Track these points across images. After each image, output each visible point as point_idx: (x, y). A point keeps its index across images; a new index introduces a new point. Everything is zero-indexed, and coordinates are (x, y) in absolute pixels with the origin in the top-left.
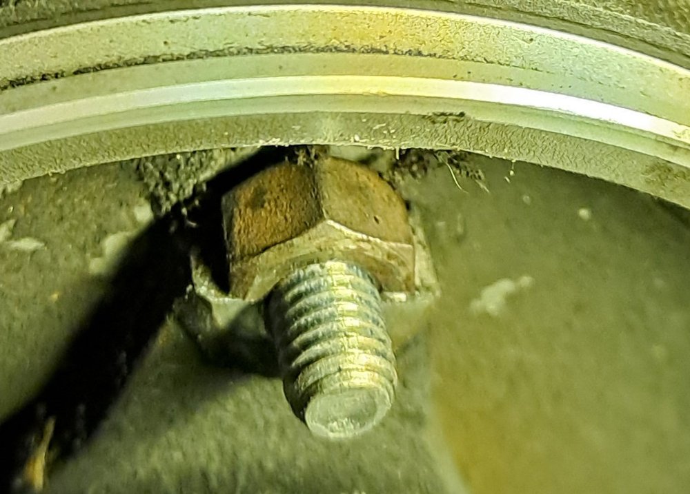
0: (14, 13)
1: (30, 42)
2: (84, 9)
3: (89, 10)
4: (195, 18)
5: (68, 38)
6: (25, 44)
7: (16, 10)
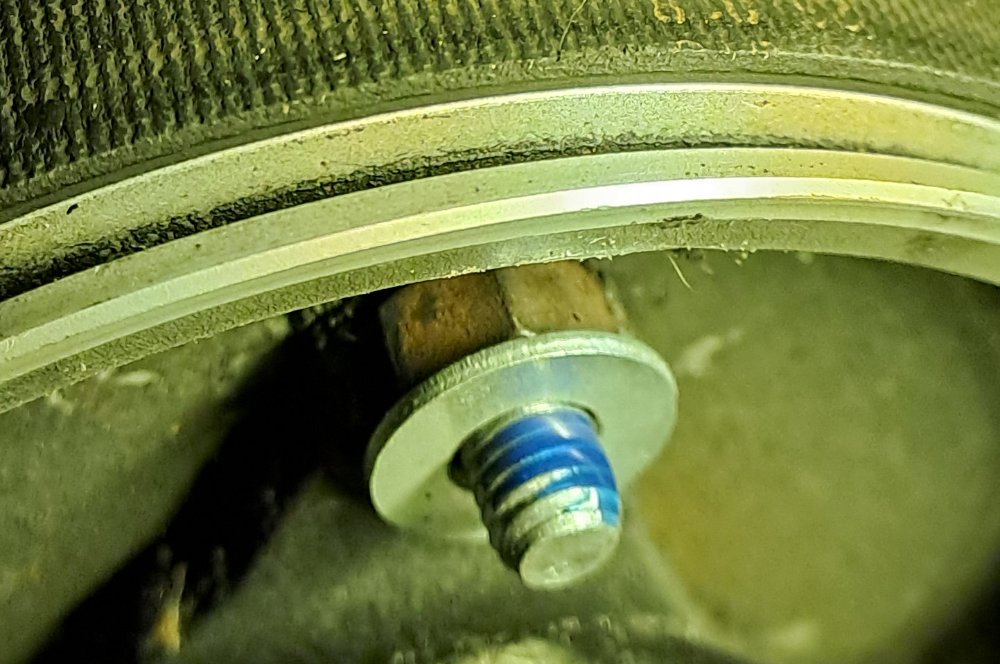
0: (131, 152)
1: (153, 182)
2: (219, 137)
3: (226, 137)
4: (359, 130)
5: (200, 172)
6: (146, 185)
7: (134, 149)
